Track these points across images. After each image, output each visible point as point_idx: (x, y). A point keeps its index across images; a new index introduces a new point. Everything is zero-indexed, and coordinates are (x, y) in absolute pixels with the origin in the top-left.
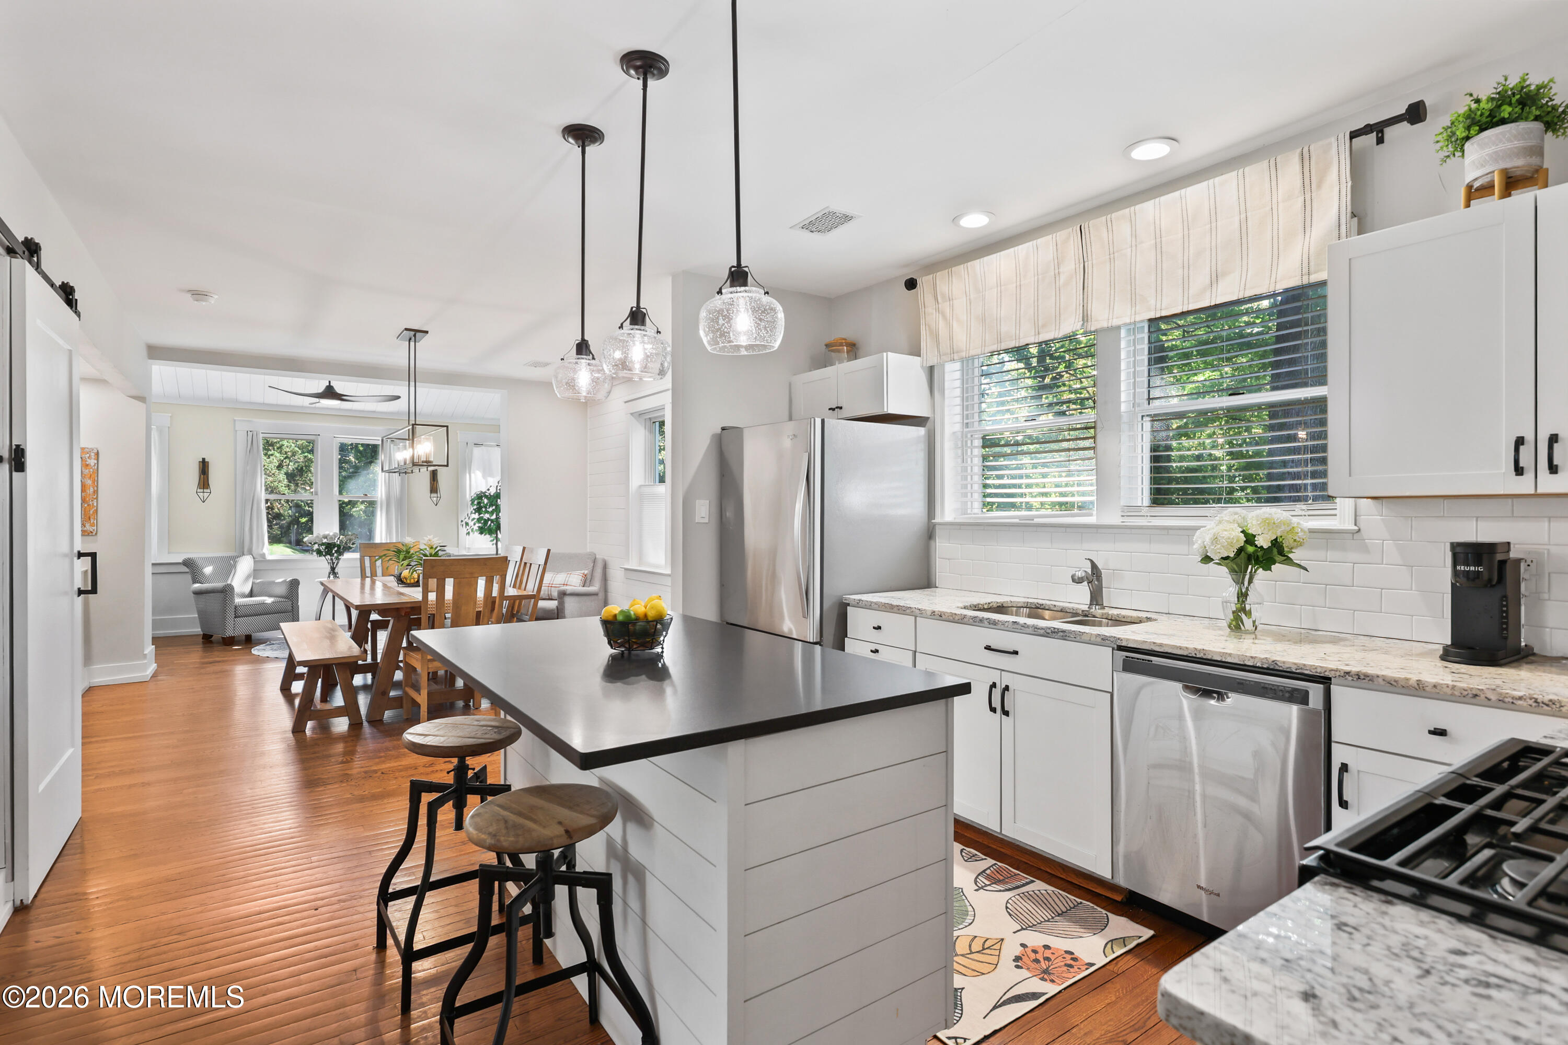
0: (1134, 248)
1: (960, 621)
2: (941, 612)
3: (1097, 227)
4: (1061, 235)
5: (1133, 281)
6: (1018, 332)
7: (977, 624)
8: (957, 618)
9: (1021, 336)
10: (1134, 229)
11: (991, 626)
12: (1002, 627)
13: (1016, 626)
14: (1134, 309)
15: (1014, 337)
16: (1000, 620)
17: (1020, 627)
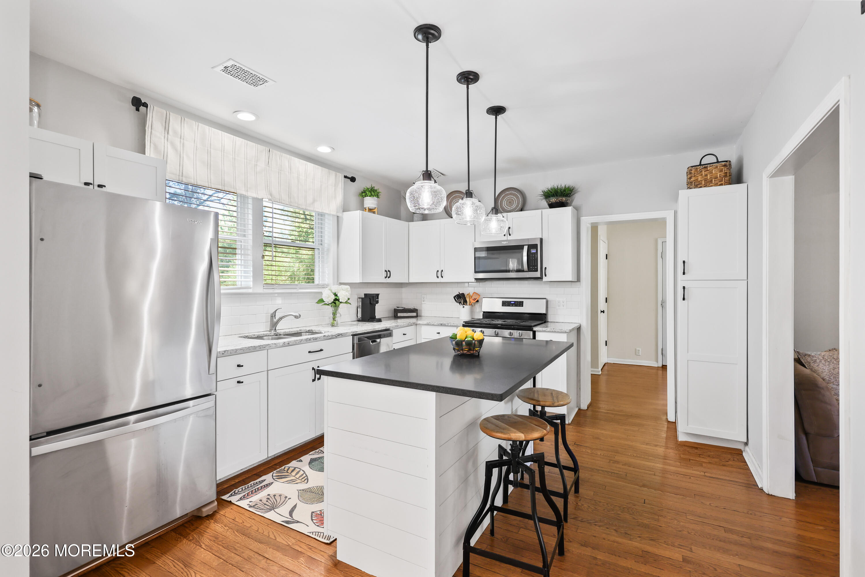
0: (290, 174)
1: (300, 343)
2: (289, 341)
3: (275, 153)
4: (261, 147)
5: (290, 187)
6: (235, 184)
7: (308, 342)
8: (298, 342)
9: (237, 188)
10: (290, 165)
11: (315, 341)
12: (319, 340)
13: (325, 337)
14: (290, 200)
15: (233, 187)
16: (318, 336)
17: (326, 337)
